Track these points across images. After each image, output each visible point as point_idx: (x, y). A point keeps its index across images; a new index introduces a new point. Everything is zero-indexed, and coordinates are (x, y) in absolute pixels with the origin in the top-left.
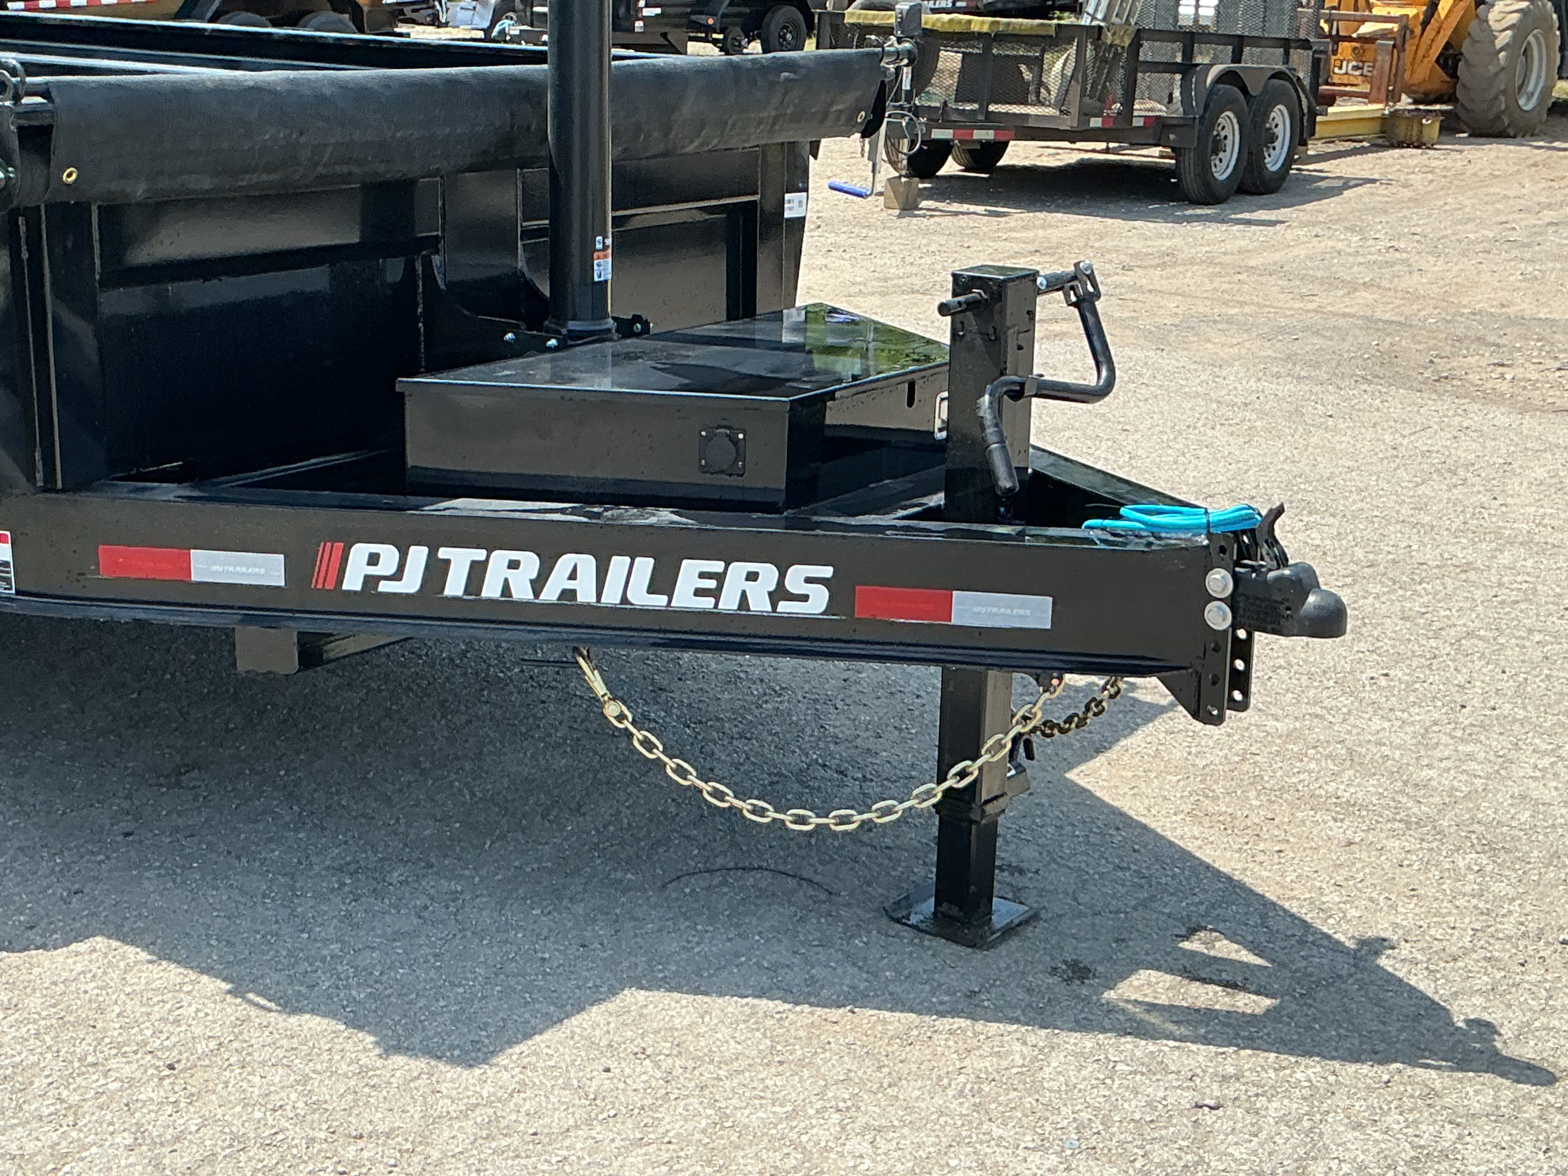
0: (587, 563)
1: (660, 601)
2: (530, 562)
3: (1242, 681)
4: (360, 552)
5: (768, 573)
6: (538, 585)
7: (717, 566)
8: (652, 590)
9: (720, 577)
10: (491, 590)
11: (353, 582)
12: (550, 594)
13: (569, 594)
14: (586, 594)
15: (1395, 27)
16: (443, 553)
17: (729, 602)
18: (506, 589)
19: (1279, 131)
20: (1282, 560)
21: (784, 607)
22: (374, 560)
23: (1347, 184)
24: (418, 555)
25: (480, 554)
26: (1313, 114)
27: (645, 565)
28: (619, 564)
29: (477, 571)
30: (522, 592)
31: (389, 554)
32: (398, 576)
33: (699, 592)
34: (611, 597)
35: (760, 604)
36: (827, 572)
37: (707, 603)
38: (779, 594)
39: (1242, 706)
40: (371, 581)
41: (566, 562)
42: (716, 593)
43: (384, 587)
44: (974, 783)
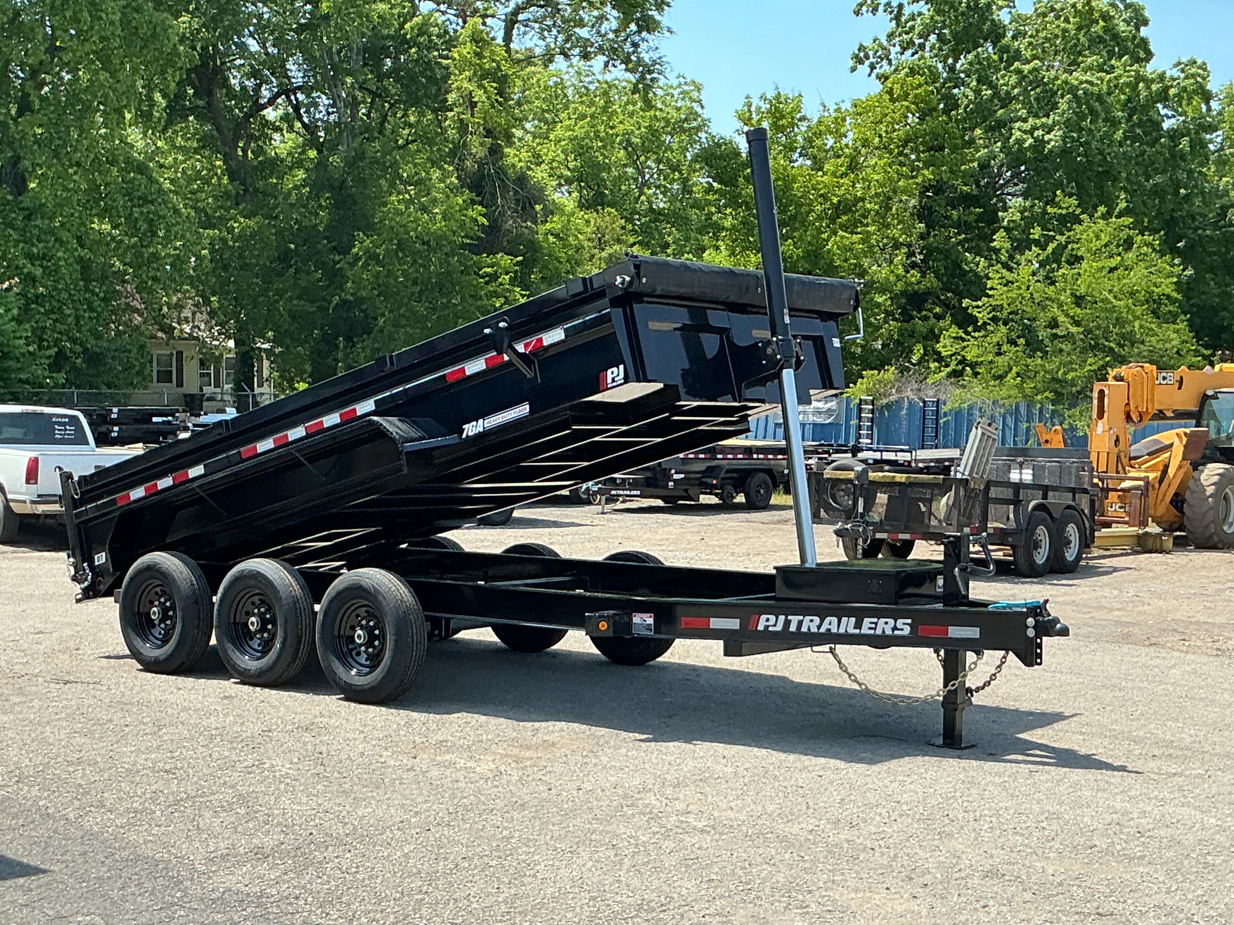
0: (835, 620)
1: (857, 631)
2: (817, 620)
3: (1040, 656)
4: (764, 617)
5: (891, 621)
6: (819, 627)
7: (875, 620)
8: (855, 628)
9: (876, 624)
10: (804, 629)
11: (761, 628)
12: (823, 630)
13: (829, 630)
14: (834, 630)
15: (1141, 483)
16: (790, 617)
17: (879, 632)
18: (809, 629)
19: (1072, 538)
20: (1049, 615)
21: (896, 632)
22: (768, 620)
23: (1115, 570)
24: (782, 618)
25: (801, 618)
26: (1093, 531)
27: (853, 620)
28: (844, 620)
29: (800, 623)
30: (814, 630)
31: (772, 618)
32: (775, 625)
33: (870, 628)
34: (842, 631)
35: (889, 632)
36: (909, 621)
37: (872, 632)
38: (895, 628)
39: (1040, 664)
40: (767, 627)
41: (828, 619)
42: (875, 629)
43: (770, 629)
44: (956, 690)
